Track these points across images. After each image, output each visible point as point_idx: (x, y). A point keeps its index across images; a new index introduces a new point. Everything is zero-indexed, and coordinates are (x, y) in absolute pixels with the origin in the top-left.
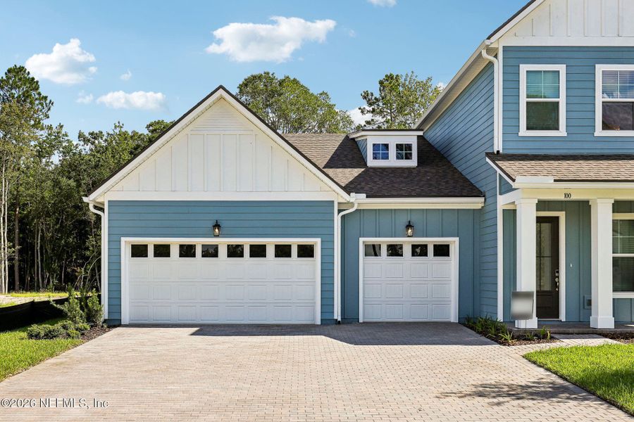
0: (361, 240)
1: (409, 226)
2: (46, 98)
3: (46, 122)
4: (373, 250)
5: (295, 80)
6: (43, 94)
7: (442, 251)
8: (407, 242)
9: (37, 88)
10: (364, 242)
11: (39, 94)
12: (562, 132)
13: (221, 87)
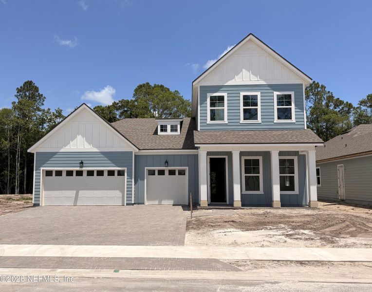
0: (146, 168)
1: (166, 162)
2: (42, 95)
3: (42, 107)
4: (152, 173)
5: (161, 85)
6: (41, 93)
7: (182, 173)
8: (166, 169)
9: (37, 91)
10: (147, 169)
11: (39, 94)
12: (226, 121)
13: (84, 103)
